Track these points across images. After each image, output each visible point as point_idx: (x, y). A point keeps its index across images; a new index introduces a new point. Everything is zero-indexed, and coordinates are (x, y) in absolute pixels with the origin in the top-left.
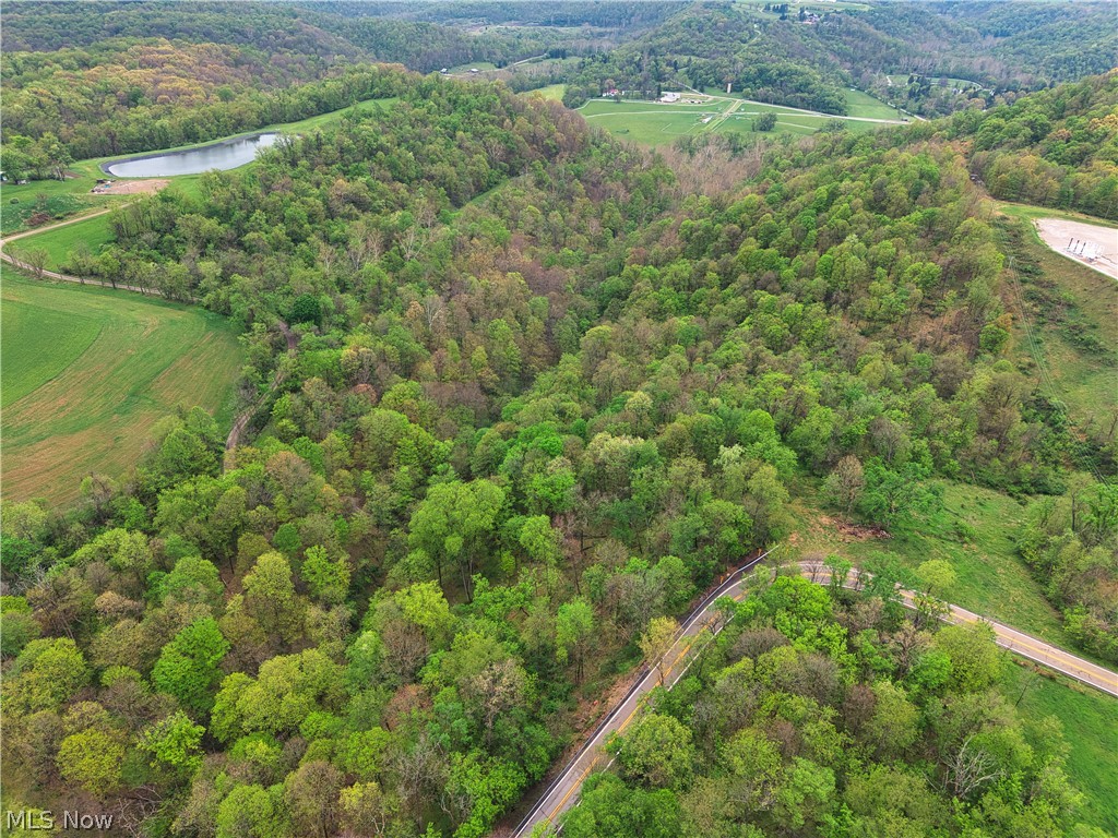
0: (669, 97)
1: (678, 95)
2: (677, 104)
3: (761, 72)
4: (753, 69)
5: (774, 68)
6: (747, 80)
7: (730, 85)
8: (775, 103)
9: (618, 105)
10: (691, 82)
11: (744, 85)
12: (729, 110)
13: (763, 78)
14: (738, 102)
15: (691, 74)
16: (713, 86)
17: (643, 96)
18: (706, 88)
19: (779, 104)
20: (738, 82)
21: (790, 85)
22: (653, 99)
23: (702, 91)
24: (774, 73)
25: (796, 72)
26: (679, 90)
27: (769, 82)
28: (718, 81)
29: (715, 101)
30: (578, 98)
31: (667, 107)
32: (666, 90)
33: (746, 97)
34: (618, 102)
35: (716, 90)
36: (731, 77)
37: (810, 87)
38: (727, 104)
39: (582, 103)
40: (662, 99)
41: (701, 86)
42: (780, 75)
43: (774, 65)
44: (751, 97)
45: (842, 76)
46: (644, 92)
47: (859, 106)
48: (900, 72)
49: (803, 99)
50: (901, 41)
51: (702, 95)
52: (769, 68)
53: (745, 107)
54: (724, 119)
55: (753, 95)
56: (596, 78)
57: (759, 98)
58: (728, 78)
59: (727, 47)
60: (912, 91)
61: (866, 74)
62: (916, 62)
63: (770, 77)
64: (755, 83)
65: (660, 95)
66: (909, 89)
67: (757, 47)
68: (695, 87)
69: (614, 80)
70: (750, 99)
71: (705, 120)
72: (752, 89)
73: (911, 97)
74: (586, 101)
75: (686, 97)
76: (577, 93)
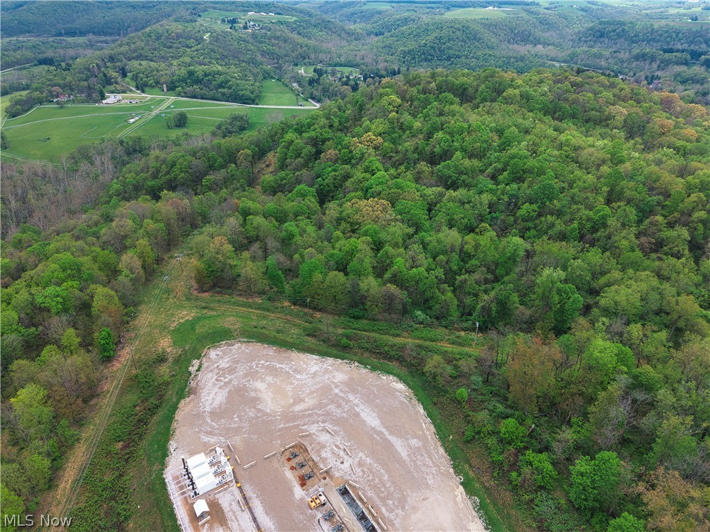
0: (111, 99)
1: (119, 96)
2: (117, 105)
3: (191, 73)
4: (183, 71)
5: (200, 70)
6: (180, 81)
7: (165, 86)
8: (202, 98)
9: (62, 110)
10: (134, 84)
11: (177, 84)
12: (169, 103)
13: (192, 79)
14: (173, 98)
15: (135, 78)
16: (154, 87)
17: (89, 99)
18: (146, 89)
19: (205, 99)
20: (172, 82)
21: (214, 83)
22: (96, 101)
23: (143, 92)
24: (200, 74)
25: (219, 73)
26: (124, 92)
27: (198, 81)
28: (157, 83)
29: (152, 99)
30: (19, 107)
31: (110, 108)
32: (113, 93)
33: (179, 95)
34: (61, 108)
35: (156, 90)
36: (167, 78)
37: (230, 83)
38: (162, 101)
39: (27, 111)
40: (104, 101)
41: (142, 87)
42: (206, 75)
43: (200, 67)
44: (182, 94)
45: (265, 71)
46: (89, 95)
47: (272, 95)
48: (310, 64)
49: (223, 94)
50: (312, 42)
51: (143, 95)
52: (196, 69)
53: (175, 103)
54: (151, 117)
55: (185, 93)
56: (49, 85)
57: (189, 95)
58: (163, 80)
59: (173, 53)
60: (310, 79)
61: (284, 68)
62: (320, 57)
63: (198, 77)
64: (187, 83)
65: (103, 97)
66: (308, 79)
67: (196, 53)
68: (138, 88)
69: (63, 87)
70: (182, 97)
71: (132, 121)
72: (183, 89)
73: (310, 84)
74: (31, 107)
75: (127, 99)
76: (17, 102)
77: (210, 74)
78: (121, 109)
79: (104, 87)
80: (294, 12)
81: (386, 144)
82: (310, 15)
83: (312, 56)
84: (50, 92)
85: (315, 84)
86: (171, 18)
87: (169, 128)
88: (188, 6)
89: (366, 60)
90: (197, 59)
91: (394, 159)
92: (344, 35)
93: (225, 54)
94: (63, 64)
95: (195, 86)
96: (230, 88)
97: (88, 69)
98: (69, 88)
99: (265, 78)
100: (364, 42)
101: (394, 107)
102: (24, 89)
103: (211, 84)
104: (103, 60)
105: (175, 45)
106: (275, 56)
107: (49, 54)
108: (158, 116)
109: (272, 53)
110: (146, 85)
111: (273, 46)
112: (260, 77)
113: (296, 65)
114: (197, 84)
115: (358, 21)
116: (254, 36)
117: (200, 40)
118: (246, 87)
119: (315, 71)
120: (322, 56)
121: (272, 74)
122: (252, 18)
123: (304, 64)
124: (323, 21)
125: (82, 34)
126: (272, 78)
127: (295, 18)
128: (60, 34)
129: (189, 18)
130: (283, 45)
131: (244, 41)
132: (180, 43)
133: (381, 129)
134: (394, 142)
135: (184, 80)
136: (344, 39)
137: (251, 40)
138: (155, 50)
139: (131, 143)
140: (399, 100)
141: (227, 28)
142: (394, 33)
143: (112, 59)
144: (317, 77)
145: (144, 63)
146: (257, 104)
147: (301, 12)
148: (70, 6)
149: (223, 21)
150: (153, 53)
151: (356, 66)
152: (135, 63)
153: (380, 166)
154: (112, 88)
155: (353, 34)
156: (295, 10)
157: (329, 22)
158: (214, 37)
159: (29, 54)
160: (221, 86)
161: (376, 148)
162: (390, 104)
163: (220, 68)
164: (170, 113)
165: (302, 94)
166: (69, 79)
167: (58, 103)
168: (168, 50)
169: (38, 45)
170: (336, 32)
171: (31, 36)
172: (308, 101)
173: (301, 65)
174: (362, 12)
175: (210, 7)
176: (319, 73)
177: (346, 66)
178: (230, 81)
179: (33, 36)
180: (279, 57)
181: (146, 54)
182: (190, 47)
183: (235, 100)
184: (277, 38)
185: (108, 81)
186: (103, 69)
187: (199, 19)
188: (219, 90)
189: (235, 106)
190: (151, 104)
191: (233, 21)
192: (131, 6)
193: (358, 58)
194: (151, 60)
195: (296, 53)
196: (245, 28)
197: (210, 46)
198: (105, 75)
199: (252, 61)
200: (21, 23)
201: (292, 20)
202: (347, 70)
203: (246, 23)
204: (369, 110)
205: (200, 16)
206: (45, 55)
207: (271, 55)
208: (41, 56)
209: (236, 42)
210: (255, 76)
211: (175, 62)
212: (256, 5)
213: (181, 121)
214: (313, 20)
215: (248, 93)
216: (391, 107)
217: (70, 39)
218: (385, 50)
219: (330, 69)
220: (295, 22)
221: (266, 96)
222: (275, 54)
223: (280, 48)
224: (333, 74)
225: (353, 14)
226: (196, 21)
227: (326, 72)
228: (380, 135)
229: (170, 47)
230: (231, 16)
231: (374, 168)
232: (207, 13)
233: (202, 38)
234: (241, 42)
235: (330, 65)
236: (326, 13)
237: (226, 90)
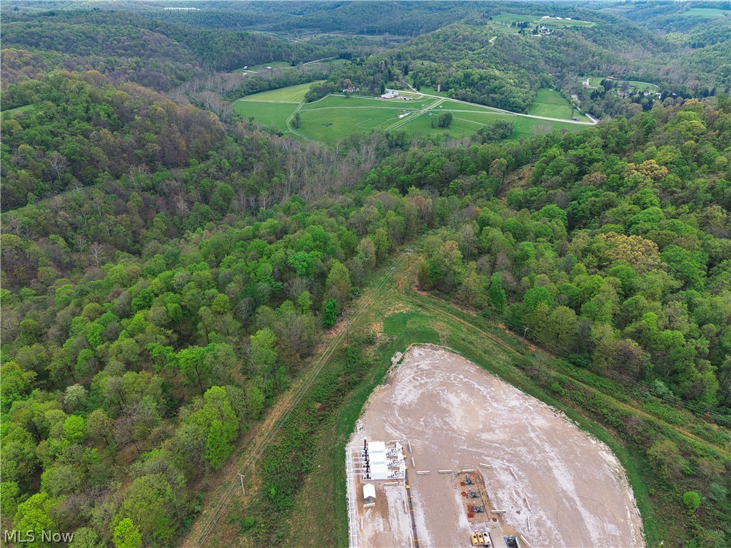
0: (390, 94)
1: (397, 92)
2: (393, 101)
3: (467, 76)
4: (460, 74)
5: (476, 73)
6: (454, 82)
7: (439, 86)
8: (472, 102)
9: (347, 100)
10: (412, 82)
11: (451, 85)
12: (437, 102)
13: (468, 81)
14: (443, 99)
15: (415, 77)
16: (429, 86)
17: (372, 93)
18: (422, 88)
19: (474, 102)
20: (447, 83)
21: (487, 87)
22: (376, 95)
23: (418, 90)
24: (476, 77)
25: (495, 78)
26: (402, 89)
27: (472, 84)
28: (433, 82)
29: (424, 98)
30: (315, 94)
31: (386, 103)
32: (392, 88)
33: (450, 96)
34: (347, 98)
35: (431, 89)
36: (444, 79)
37: (504, 89)
38: (433, 100)
39: (320, 98)
40: (383, 96)
41: (418, 86)
42: (481, 79)
43: (477, 71)
44: (454, 96)
45: (544, 79)
46: (372, 89)
47: (546, 105)
48: (599, 75)
49: (493, 99)
50: (606, 52)
51: (418, 93)
52: (473, 73)
53: (445, 104)
54: (419, 115)
55: (457, 95)
56: (343, 77)
57: (460, 97)
58: (439, 80)
59: (455, 55)
60: (594, 92)
61: (567, 78)
62: (613, 68)
63: (473, 80)
64: (460, 85)
65: (383, 92)
66: (592, 91)
67: (478, 56)
68: (414, 86)
69: (353, 79)
70: (453, 98)
71: (402, 116)
72: (455, 90)
73: (592, 98)
74: (324, 95)
75: (402, 95)
76: (315, 90)
77: (485, 79)
78: (395, 104)
79: (386, 82)
80: (595, 18)
81: (671, 176)
82: (613, 21)
83: (604, 67)
84: (342, 83)
85: (599, 98)
86: (462, 21)
87: (433, 127)
88: (482, 9)
89: (671, 75)
90: (476, 62)
91: (676, 196)
92: (650, 45)
93: (506, 58)
94: (358, 59)
95: (468, 89)
96: (502, 94)
97: (377, 65)
98: (357, 80)
99: (542, 87)
100: (674, 54)
101: (693, 134)
102: (323, 79)
103: (484, 88)
104: (391, 58)
105: (459, 47)
106: (560, 64)
107: (350, 50)
108: (426, 114)
109: (558, 61)
110: (422, 84)
111: (560, 53)
112: (538, 85)
113: (582, 75)
114: (470, 87)
115: (674, 29)
116: (542, 41)
117: (484, 43)
118: (519, 95)
119: (602, 83)
120: (614, 67)
121: (552, 83)
122: (546, 22)
123: (592, 75)
124: (628, 28)
125: (380, 33)
126: (550, 87)
127: (594, 24)
128: (362, 32)
129: (480, 20)
130: (572, 53)
131: (530, 46)
132: (464, 45)
133: (668, 158)
134: (682, 175)
135: (458, 82)
136: (648, 49)
137: (537, 46)
138: (439, 51)
139: (395, 137)
140: (703, 127)
141: (515, 32)
142: (719, 46)
143: (399, 57)
144: (603, 90)
145: (426, 63)
146: (527, 114)
147: (604, 17)
148: (376, 7)
149: (514, 24)
150: (436, 54)
151: (657, 81)
152: (418, 62)
153: (656, 201)
154: (392, 84)
155: (662, 44)
156: (597, 15)
157: (635, 29)
158: (499, 41)
159: (334, 48)
160: (493, 91)
161: (656, 179)
162: (689, 130)
163: (497, 73)
164: (437, 113)
165: (580, 107)
166: (360, 72)
167: (345, 93)
168: (451, 52)
169: (343, 41)
170: (641, 41)
171: (339, 33)
172: (584, 115)
173: (588, 76)
174: (682, 19)
175: (503, 10)
176: (607, 86)
177: (643, 80)
178: (504, 87)
179: (342, 33)
180: (564, 65)
181: (431, 55)
182: (473, 50)
183: (503, 107)
184: (567, 45)
185: (390, 77)
186: (389, 66)
187: (489, 22)
188: (491, 95)
189: (503, 112)
190: (422, 103)
191: (525, 25)
192: (429, 8)
193: (661, 73)
194: (434, 61)
195: (585, 62)
196: (535, 32)
197: (493, 50)
198: (390, 72)
199: (534, 69)
200: (335, 21)
201: (590, 26)
202: (641, 86)
203: (537, 27)
204: (658, 133)
205: (491, 19)
206: (346, 50)
207: (556, 63)
208: (343, 51)
209: (521, 47)
210: (532, 83)
211: (455, 64)
212: (554, 9)
213: (446, 122)
214: (615, 27)
215: (520, 101)
216: (690, 134)
217: (369, 37)
218: (700, 66)
219: (621, 82)
220: (593, 29)
221: (538, 106)
222: (561, 61)
223: (568, 55)
224: (624, 88)
225: (668, 21)
226: (486, 24)
227: (616, 86)
228: (666, 164)
229: (454, 49)
230: (522, 19)
231: (647, 201)
232: (499, 16)
233: (487, 41)
234: (527, 47)
235: (623, 78)
236: (634, 19)
237: (497, 96)
